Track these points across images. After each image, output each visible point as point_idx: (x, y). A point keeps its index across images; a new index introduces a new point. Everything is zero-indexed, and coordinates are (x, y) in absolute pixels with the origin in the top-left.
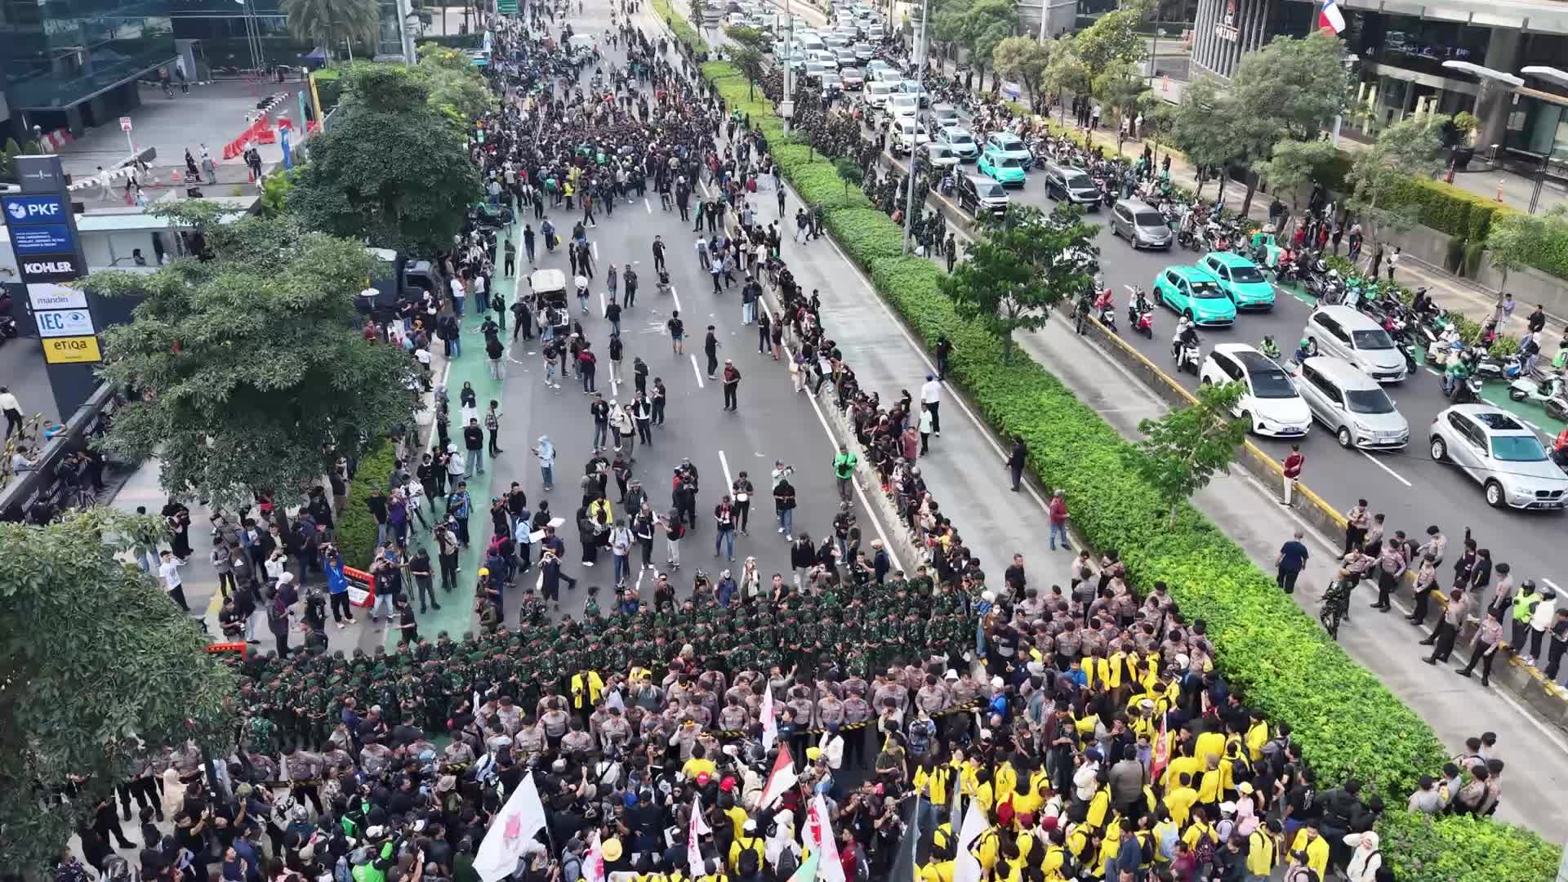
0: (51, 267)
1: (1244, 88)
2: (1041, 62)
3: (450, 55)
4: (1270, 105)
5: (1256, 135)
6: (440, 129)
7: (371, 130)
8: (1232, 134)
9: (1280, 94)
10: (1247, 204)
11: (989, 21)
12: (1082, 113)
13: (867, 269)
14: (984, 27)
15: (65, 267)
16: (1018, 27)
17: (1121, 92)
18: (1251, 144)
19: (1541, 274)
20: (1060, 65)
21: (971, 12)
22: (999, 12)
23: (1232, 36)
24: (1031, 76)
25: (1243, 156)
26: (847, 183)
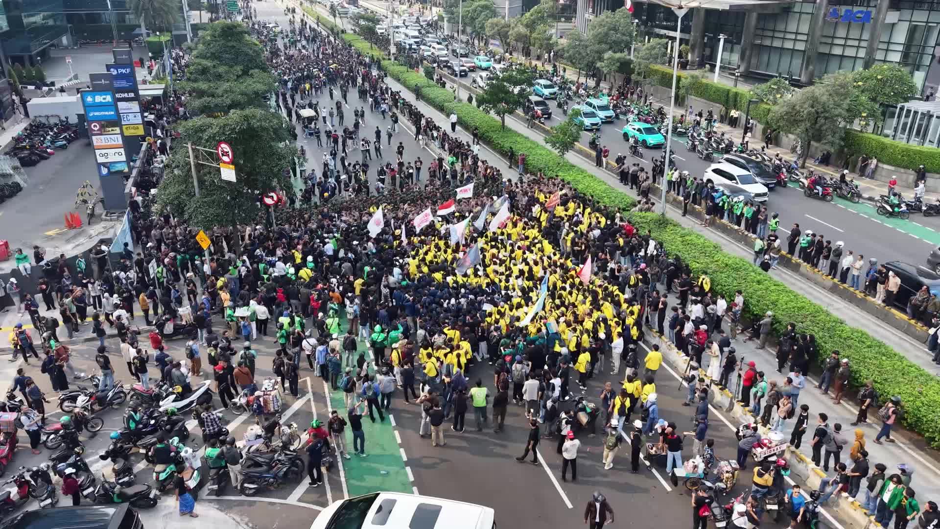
0: (126, 95)
1: (592, 32)
2: (507, 29)
4: (602, 39)
5: (597, 52)
8: (589, 52)
9: (606, 34)
11: (481, 12)
12: (527, 53)
14: (479, 15)
15: (132, 95)
16: (494, 14)
18: (596, 55)
19: (703, 100)
20: (516, 30)
22: (485, 7)
23: (592, 18)
24: (502, 35)
25: (593, 63)
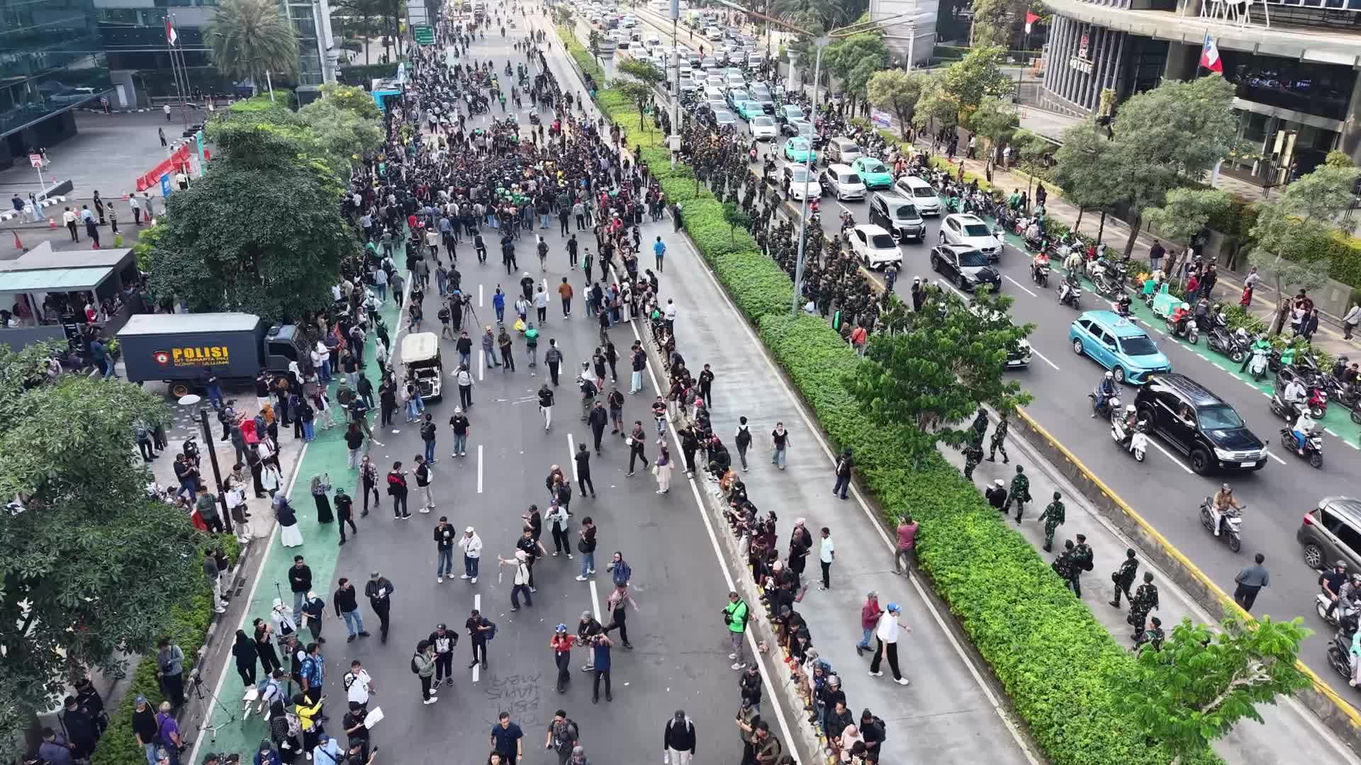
2: (913, 94)
3: (348, 93)
4: (1160, 150)
5: (1145, 180)
6: (306, 187)
7: (230, 191)
8: (1120, 179)
9: (1172, 140)
10: (1131, 242)
11: (861, 55)
13: (754, 323)
14: (856, 61)
16: (887, 61)
17: (995, 127)
18: (1140, 189)
20: (933, 99)
21: (846, 45)
22: (870, 46)
23: (1087, 68)
24: (903, 108)
25: (1131, 201)
26: (734, 227)
